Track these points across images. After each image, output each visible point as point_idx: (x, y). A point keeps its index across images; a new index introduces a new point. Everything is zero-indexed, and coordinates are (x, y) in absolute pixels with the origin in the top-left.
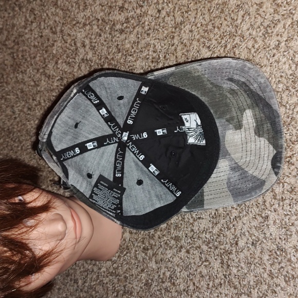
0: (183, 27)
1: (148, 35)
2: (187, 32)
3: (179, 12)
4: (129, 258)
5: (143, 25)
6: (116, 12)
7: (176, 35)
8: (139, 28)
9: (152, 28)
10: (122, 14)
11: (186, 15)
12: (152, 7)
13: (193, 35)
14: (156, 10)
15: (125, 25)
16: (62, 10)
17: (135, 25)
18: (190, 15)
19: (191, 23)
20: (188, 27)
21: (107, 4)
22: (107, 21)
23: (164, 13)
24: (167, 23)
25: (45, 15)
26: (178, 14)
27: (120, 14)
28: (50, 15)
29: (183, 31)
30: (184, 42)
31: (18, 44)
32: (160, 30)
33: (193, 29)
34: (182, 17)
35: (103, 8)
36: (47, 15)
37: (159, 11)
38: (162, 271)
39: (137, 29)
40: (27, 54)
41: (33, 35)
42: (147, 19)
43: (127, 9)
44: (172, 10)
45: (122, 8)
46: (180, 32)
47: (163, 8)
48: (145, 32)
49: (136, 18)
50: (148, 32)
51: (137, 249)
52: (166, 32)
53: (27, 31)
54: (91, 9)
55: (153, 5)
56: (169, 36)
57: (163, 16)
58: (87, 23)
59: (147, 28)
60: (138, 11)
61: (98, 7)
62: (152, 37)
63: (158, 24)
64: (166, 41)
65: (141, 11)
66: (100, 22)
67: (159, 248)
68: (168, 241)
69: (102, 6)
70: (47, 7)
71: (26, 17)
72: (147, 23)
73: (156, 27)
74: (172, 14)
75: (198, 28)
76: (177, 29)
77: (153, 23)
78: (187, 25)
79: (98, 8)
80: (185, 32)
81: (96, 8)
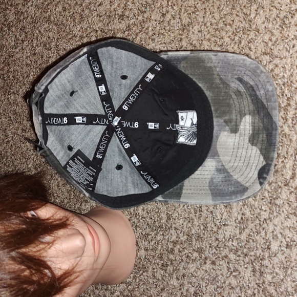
0: (191, 28)
1: (153, 40)
2: (196, 32)
3: (186, 14)
4: (146, 278)
5: (146, 31)
6: (116, 21)
7: (183, 37)
8: (142, 34)
9: (156, 33)
10: (123, 22)
11: (194, 16)
12: (155, 12)
13: (203, 35)
14: (160, 15)
15: (127, 33)
16: (56, 25)
17: (138, 31)
18: (198, 15)
19: (199, 23)
20: (196, 27)
21: (106, 14)
22: (106, 31)
23: (168, 16)
24: (173, 27)
25: (37, 32)
26: (184, 16)
27: (120, 22)
28: (42, 31)
29: (191, 32)
30: (193, 43)
31: (9, 65)
32: (165, 34)
33: (203, 30)
34: (189, 18)
35: (101, 19)
36: (40, 31)
37: (164, 15)
38: (186, 288)
39: (140, 35)
40: (19, 74)
41: (25, 53)
42: (150, 25)
43: (128, 17)
44: (177, 13)
45: (122, 17)
46: (188, 34)
47: (167, 12)
48: (149, 38)
49: (139, 25)
50: (153, 37)
51: (154, 267)
52: (172, 35)
53: (18, 50)
54: (88, 20)
55: (156, 9)
56: (176, 39)
57: (168, 19)
58: (85, 35)
59: (151, 33)
60: (140, 18)
61: (95, 17)
62: (158, 42)
63: (163, 28)
64: (173, 45)
65: (143, 17)
66: (99, 32)
67: (180, 263)
68: (190, 254)
69: (100, 17)
70: (39, 24)
71: (16, 36)
72: (150, 29)
73: (161, 31)
74: (178, 16)
75: (207, 27)
76: (185, 31)
77: (158, 28)
78: (195, 26)
79: (96, 19)
80: (193, 33)
81: (93, 19)
